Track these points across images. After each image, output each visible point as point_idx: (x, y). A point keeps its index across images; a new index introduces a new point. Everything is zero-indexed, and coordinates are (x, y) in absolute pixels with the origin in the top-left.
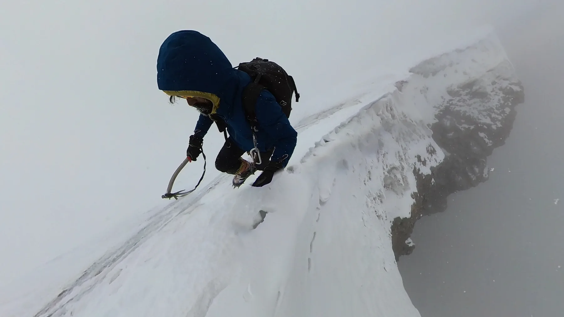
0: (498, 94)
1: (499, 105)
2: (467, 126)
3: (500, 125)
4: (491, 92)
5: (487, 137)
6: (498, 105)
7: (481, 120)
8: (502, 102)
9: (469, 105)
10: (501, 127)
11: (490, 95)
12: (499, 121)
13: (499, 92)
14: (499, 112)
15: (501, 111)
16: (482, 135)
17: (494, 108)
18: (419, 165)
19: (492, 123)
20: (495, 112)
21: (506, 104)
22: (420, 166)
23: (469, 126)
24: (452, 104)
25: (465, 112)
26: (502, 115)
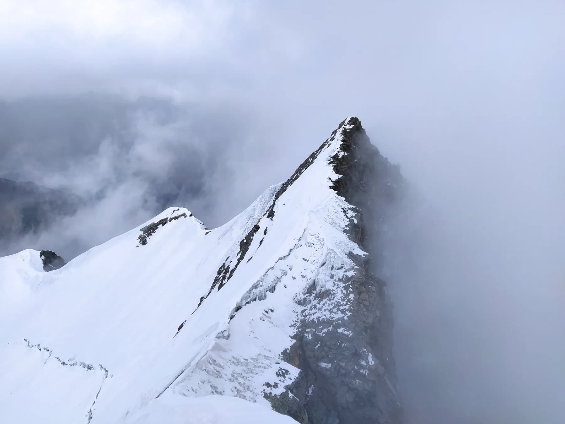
0: (339, 286)
1: (344, 296)
2: (326, 330)
3: (349, 314)
4: (333, 287)
5: (345, 330)
6: (342, 296)
7: (334, 318)
8: (345, 292)
9: (320, 309)
10: (350, 315)
11: (333, 290)
12: (347, 310)
13: (339, 283)
14: (345, 303)
15: (346, 300)
16: (340, 330)
17: (340, 301)
18: (268, 390)
19: (344, 315)
20: (342, 305)
21: (348, 292)
22: (272, 390)
23: (328, 329)
24: (306, 316)
25: (319, 318)
26: (349, 303)
